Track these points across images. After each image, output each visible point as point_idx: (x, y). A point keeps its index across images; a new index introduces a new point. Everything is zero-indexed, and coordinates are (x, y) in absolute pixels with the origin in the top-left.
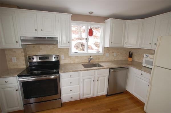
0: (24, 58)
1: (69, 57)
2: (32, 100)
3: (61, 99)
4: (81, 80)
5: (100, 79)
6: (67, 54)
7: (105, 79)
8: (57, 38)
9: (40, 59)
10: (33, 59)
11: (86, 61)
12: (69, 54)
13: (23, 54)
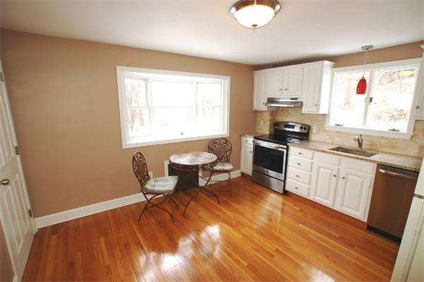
0: (268, 123)
3: (285, 182)
4: (314, 166)
5: (350, 177)
6: (323, 125)
7: (363, 183)
9: (285, 126)
12: (325, 126)
13: (269, 118)
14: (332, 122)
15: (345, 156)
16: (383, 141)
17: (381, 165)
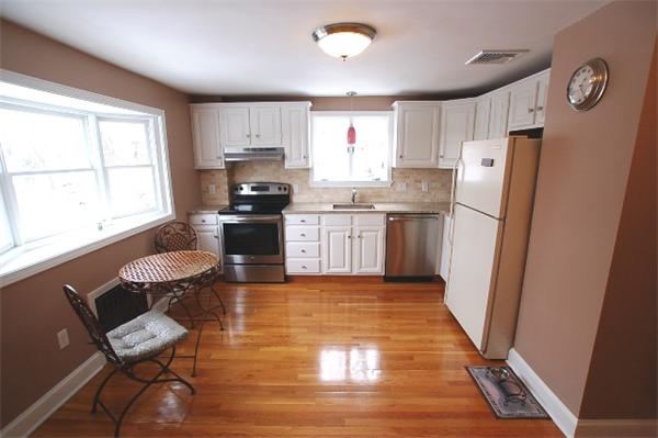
0: (226, 187)
1: (309, 189)
2: (237, 258)
3: (284, 264)
4: (324, 233)
5: (364, 234)
6: (306, 182)
7: (376, 236)
8: (283, 149)
9: (253, 189)
10: (242, 189)
11: (345, 198)
12: (310, 182)
13: (226, 179)
14: (318, 176)
15: (358, 212)
16: (370, 192)
17: (389, 214)
